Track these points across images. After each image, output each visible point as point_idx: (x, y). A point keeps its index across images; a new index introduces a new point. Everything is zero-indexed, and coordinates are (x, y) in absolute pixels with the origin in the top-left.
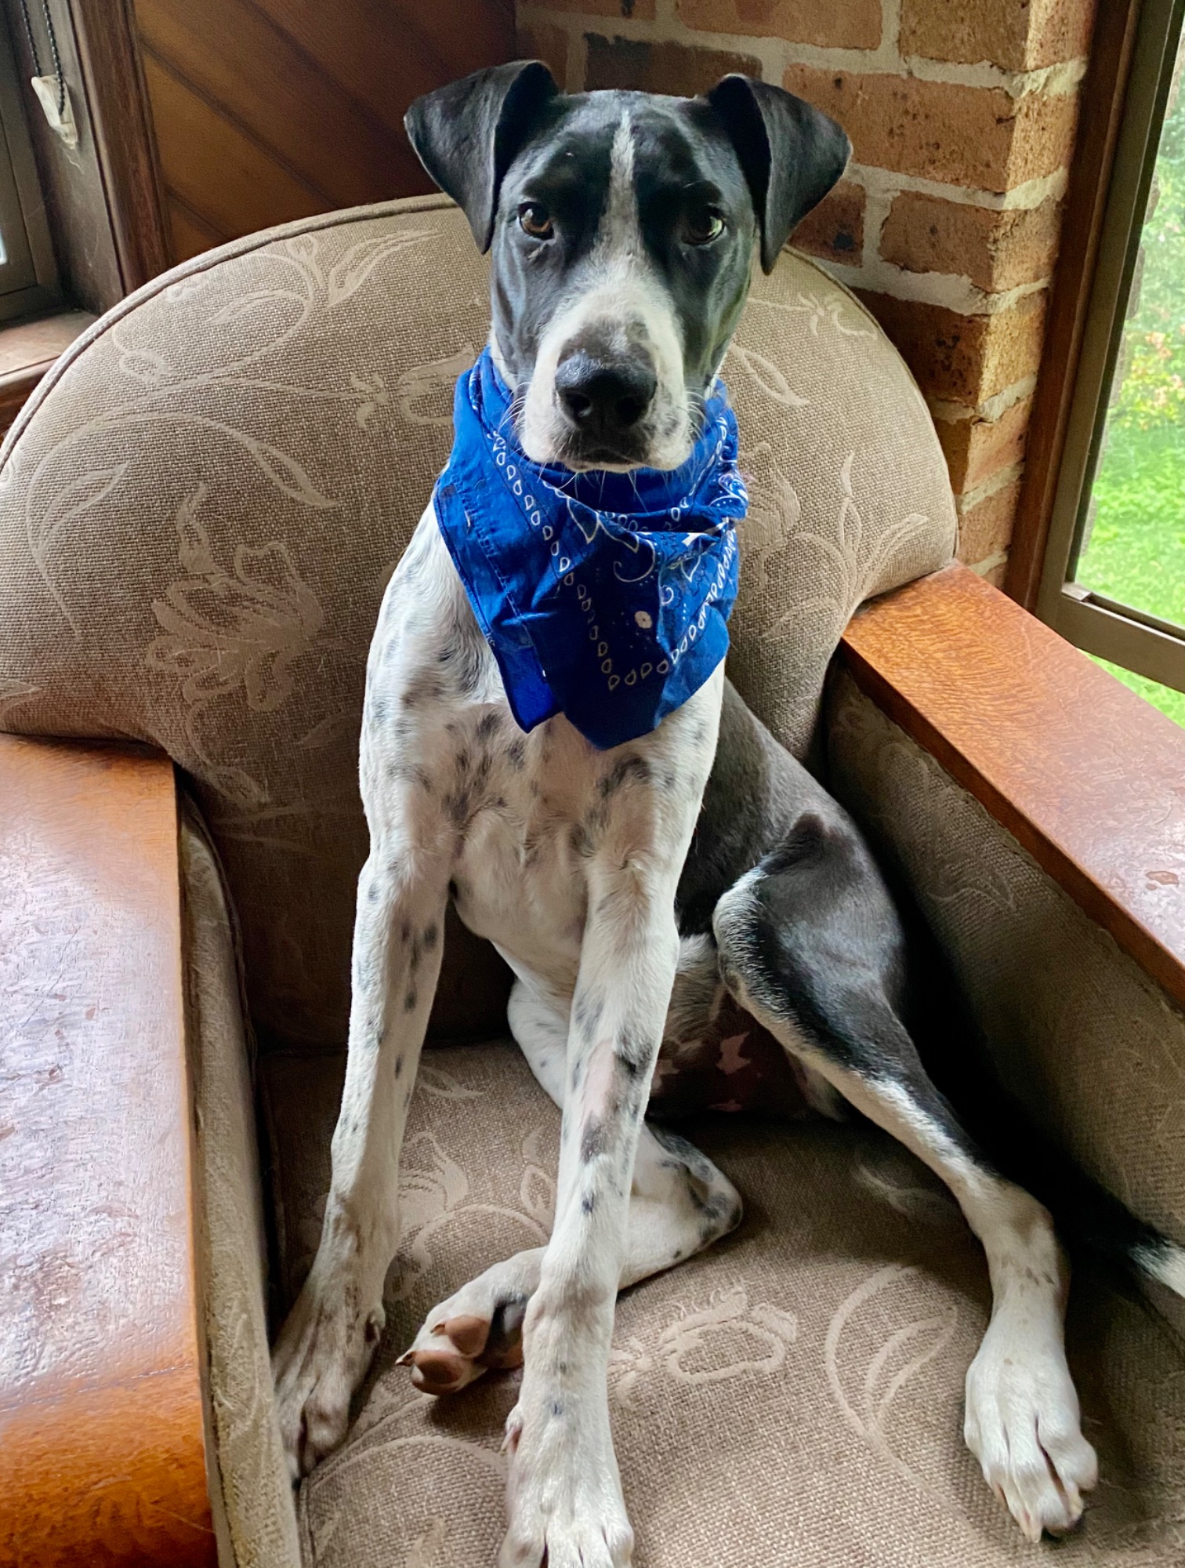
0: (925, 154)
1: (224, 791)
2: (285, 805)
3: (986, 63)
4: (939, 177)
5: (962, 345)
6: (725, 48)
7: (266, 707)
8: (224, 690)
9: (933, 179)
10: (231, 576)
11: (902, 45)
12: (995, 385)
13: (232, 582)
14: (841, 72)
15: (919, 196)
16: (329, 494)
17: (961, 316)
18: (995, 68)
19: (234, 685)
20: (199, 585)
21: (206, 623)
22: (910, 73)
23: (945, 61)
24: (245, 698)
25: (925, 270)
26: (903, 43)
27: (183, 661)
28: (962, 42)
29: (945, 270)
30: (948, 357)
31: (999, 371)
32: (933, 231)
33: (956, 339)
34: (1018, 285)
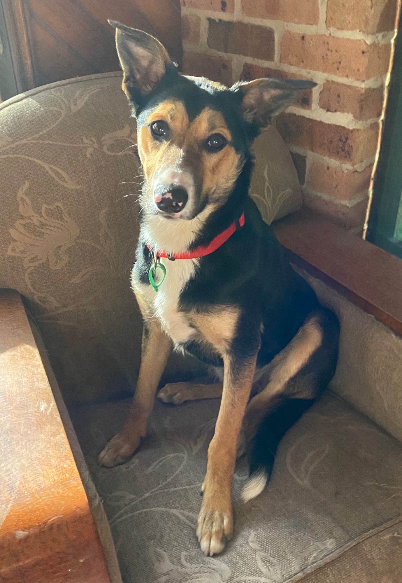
0: (336, 65)
1: (42, 304)
2: (66, 307)
3: (358, 30)
4: (341, 74)
5: (349, 141)
6: (261, 24)
7: (57, 268)
8: (41, 262)
9: (339, 76)
10: (41, 217)
11: (328, 23)
12: (362, 158)
13: (41, 220)
14: (304, 34)
15: (333, 82)
16: (78, 183)
17: (349, 129)
18: (361, 32)
19: (44, 260)
20: (28, 221)
21: (33, 237)
22: (330, 34)
23: (343, 29)
24: (49, 265)
25: (336, 111)
26: (327, 22)
27: (23, 252)
28: (349, 22)
29: (343, 111)
30: (344, 146)
32: (339, 96)
33: (347, 139)
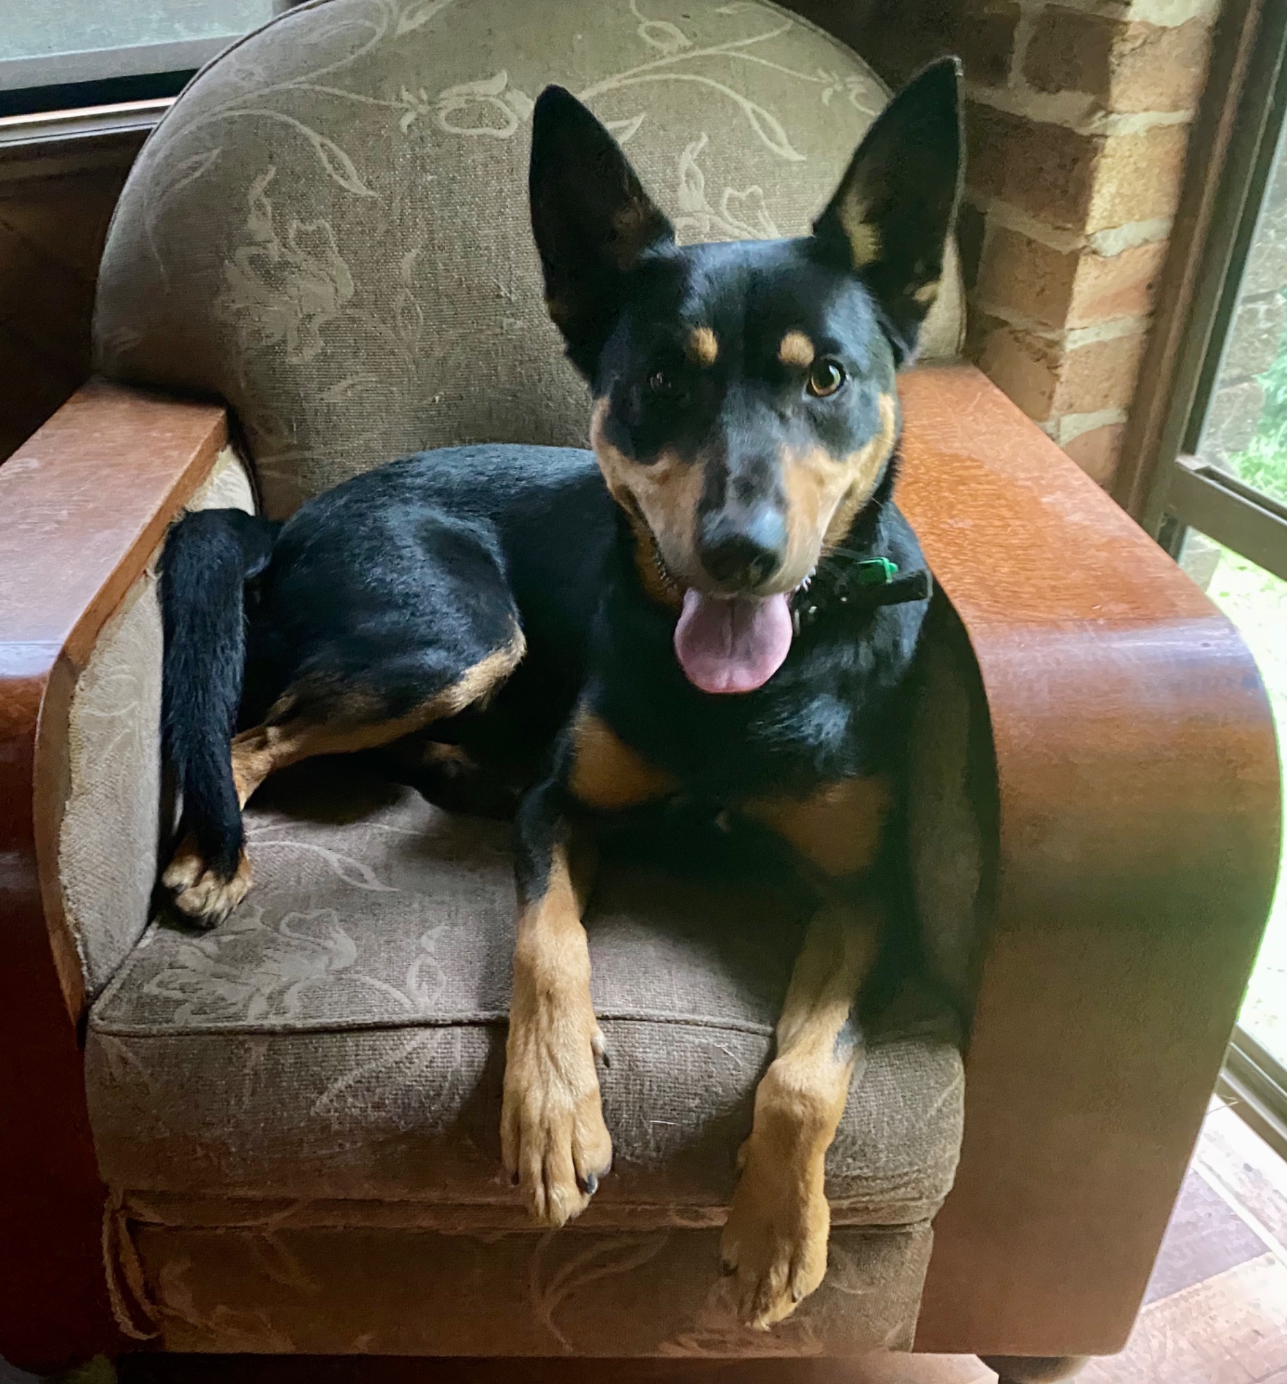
1: (262, 432)
2: (308, 450)
5: (1079, 168)
7: (300, 360)
8: (270, 342)
10: (285, 245)
12: (1111, 216)
13: (285, 251)
17: (1080, 136)
19: (278, 339)
20: (260, 250)
21: (262, 283)
24: (285, 351)
25: (1058, 88)
27: (241, 314)
29: (1074, 88)
30: (1067, 182)
31: (1117, 201)
33: (1075, 161)
34: (1146, 110)
